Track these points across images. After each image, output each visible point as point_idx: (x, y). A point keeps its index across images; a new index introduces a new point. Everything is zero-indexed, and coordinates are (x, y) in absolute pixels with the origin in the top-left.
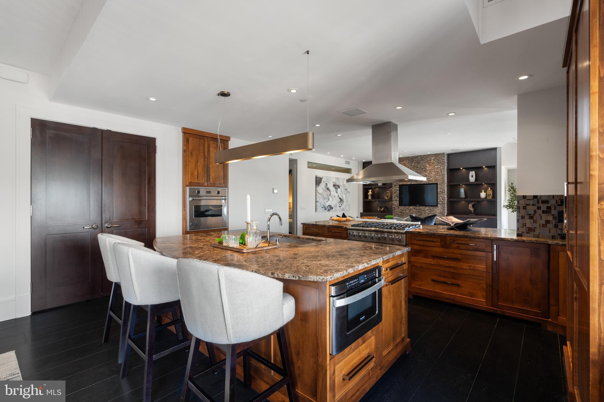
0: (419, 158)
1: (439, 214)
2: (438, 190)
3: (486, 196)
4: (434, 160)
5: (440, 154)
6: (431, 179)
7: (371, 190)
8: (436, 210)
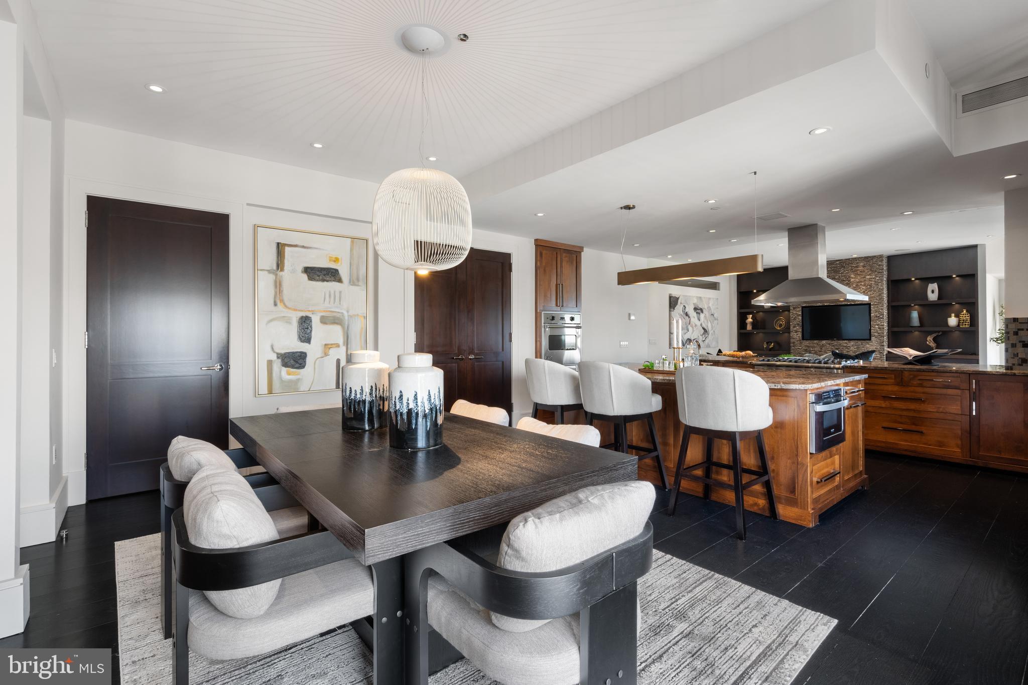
2: (872, 314)
3: (959, 322)
4: (864, 266)
5: (875, 256)
7: (751, 316)
8: (868, 346)
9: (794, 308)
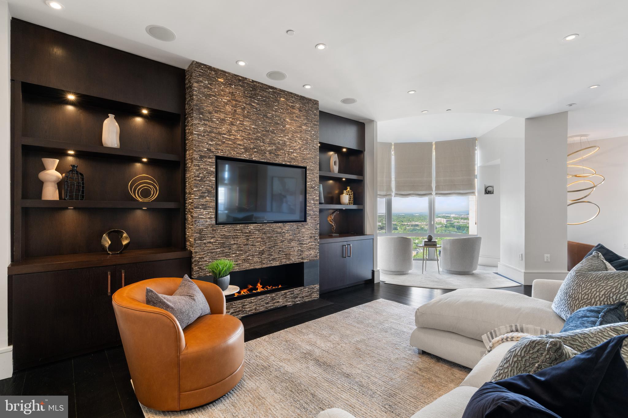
0: (269, 93)
1: (309, 240)
2: (308, 183)
4: (300, 111)
6: (295, 154)
8: (303, 230)
9: (202, 157)
